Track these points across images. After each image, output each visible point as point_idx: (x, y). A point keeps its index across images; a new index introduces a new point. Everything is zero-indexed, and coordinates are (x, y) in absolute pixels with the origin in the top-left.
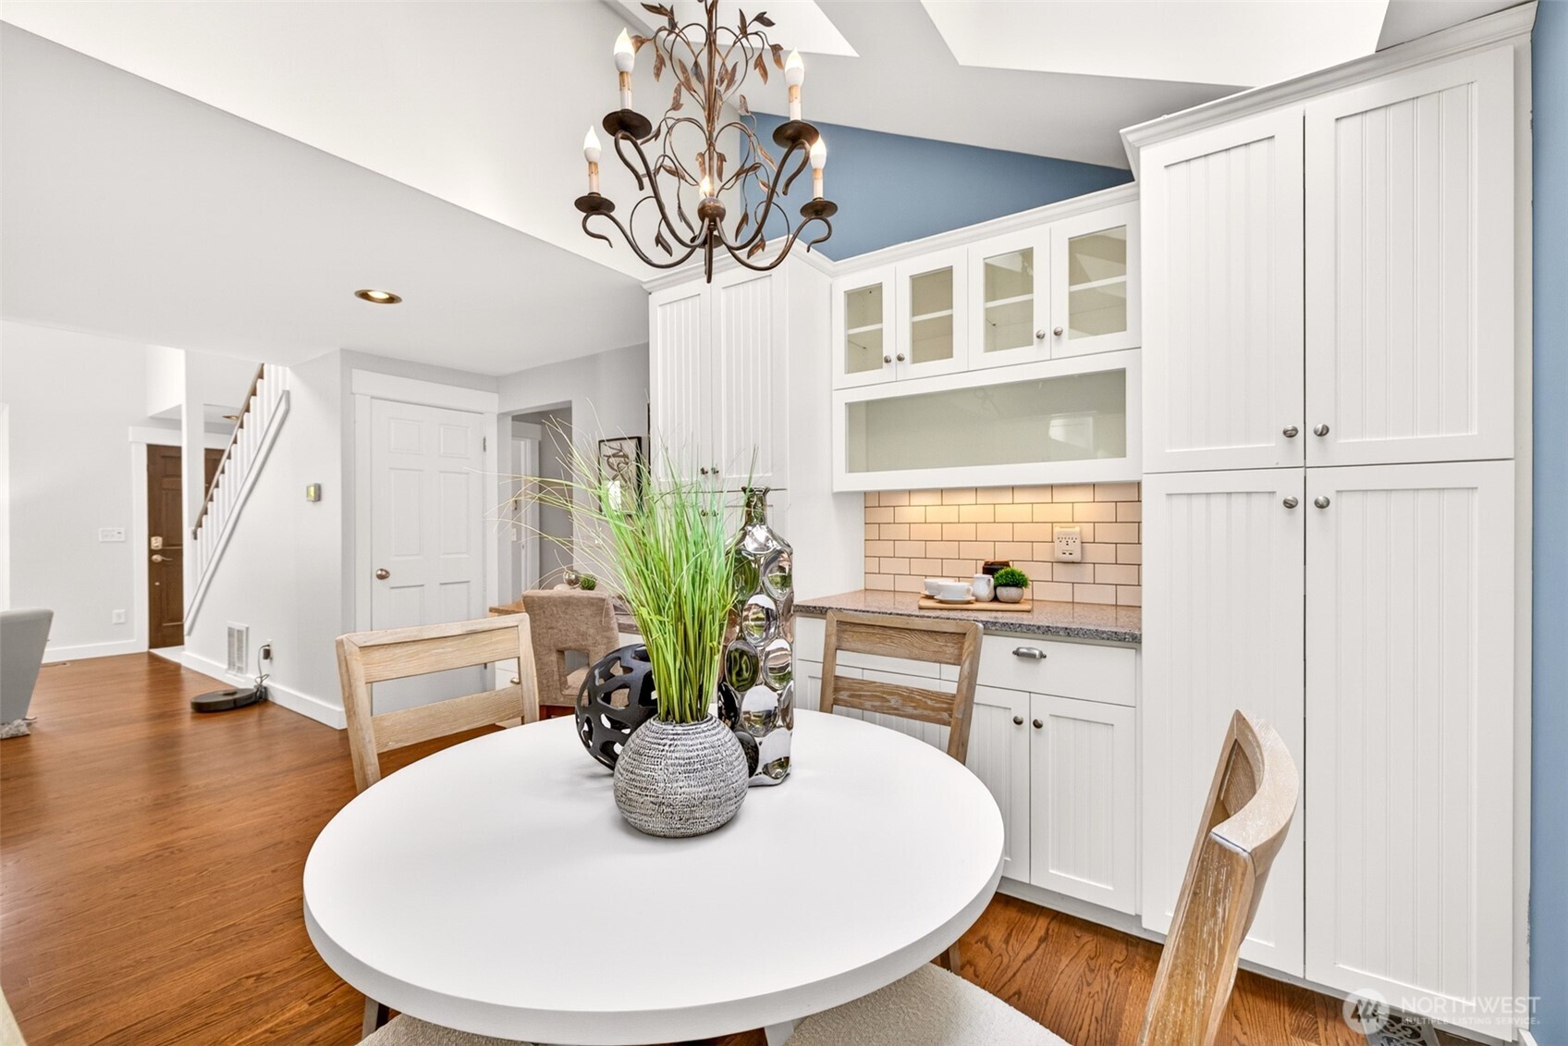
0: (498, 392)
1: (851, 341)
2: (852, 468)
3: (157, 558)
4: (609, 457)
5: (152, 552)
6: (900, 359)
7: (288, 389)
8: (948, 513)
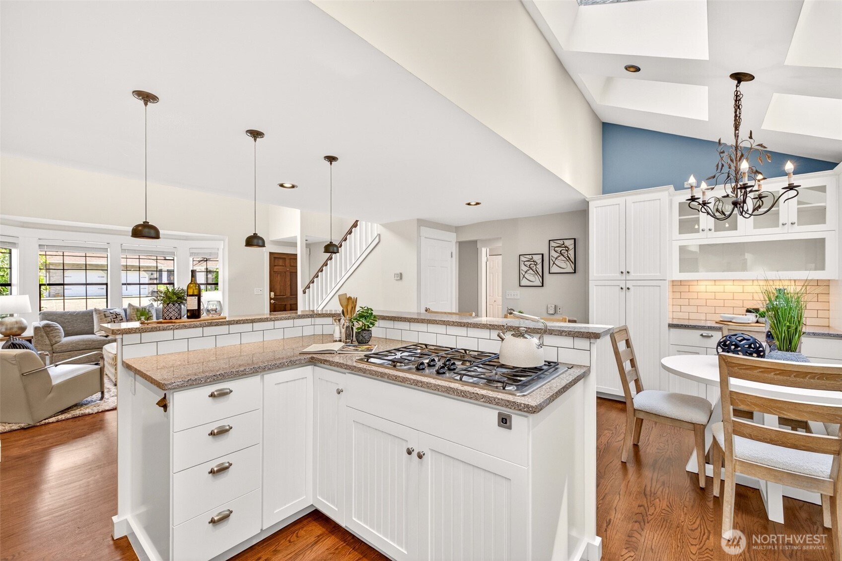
0: (456, 232)
1: (681, 221)
2: (681, 270)
3: (272, 301)
4: (525, 262)
5: (271, 299)
6: (710, 230)
7: (379, 233)
8: (718, 288)
